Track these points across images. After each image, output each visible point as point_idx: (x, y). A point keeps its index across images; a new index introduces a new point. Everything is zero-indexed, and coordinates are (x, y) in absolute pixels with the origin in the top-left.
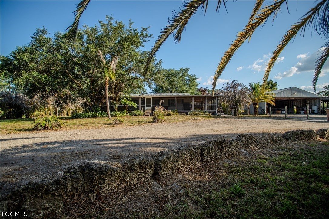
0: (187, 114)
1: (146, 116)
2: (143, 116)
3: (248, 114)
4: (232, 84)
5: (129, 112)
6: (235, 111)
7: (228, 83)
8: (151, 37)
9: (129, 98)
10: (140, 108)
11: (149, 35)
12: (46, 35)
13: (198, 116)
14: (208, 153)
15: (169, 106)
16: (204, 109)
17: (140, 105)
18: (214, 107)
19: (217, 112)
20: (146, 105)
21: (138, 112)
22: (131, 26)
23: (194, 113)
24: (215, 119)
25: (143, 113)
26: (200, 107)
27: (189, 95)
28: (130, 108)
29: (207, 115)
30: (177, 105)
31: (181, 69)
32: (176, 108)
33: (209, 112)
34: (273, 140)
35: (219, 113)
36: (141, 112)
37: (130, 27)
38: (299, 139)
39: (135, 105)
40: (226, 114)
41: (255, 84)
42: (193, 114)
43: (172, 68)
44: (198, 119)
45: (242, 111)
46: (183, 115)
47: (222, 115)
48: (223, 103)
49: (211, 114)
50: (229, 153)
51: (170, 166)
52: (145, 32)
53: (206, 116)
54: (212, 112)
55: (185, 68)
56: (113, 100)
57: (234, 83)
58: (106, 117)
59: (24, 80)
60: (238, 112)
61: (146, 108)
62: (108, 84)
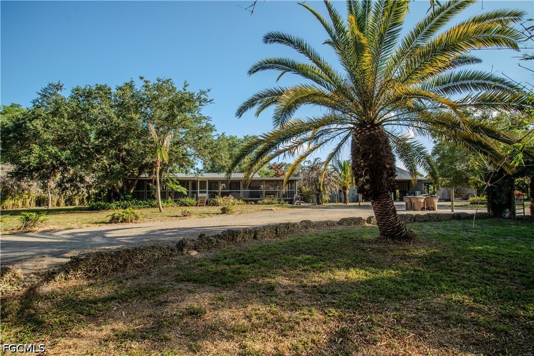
0: (256, 202)
1: (200, 206)
2: (196, 206)
3: (335, 202)
4: (314, 163)
5: (175, 201)
6: (318, 199)
7: (310, 161)
8: (211, 102)
9: (175, 181)
10: (190, 194)
11: (209, 100)
12: (60, 90)
13: (271, 205)
14: (280, 229)
15: (231, 192)
16: (279, 195)
17: (191, 191)
18: (291, 194)
19: (296, 200)
20: (199, 190)
21: (188, 200)
22: (186, 88)
23: (266, 201)
24: (291, 209)
25: (196, 202)
26: (274, 193)
27: (259, 178)
28: (177, 195)
29: (282, 204)
30: (242, 190)
31: (245, 137)
32: (242, 194)
33: (285, 201)
34: (327, 225)
35: (298, 201)
36: (193, 201)
37: (185, 90)
38: (349, 224)
39: (184, 190)
40: (307, 202)
41: (344, 163)
42: (263, 203)
43: (233, 135)
44: (271, 210)
45: (327, 198)
46: (251, 204)
47: (301, 204)
48: (304, 187)
49: (287, 202)
50: (293, 231)
51: (261, 233)
52: (203, 96)
53: (281, 206)
54: (289, 200)
55: (251, 136)
56: (152, 183)
57: (318, 161)
58: (144, 208)
59: (37, 157)
60: (322, 200)
61: (199, 195)
62: (159, 165)
